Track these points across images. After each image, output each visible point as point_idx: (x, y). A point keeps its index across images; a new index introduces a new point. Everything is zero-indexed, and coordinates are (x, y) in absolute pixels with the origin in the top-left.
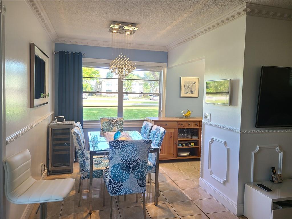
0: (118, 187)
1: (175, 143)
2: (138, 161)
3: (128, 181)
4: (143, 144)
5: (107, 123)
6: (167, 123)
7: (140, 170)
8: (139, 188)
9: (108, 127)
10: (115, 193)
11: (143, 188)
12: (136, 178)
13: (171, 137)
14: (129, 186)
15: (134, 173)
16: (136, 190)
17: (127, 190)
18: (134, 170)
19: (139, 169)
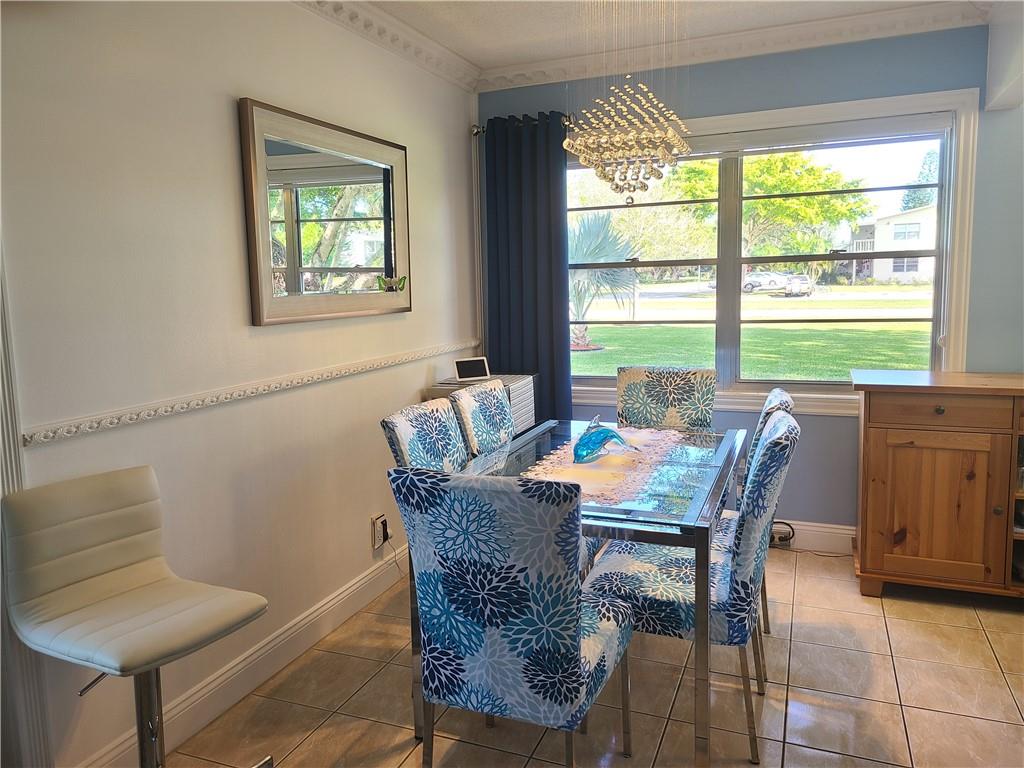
0: (447, 673)
1: (997, 512)
2: (512, 575)
3: (482, 656)
4: (521, 501)
5: (643, 390)
6: (945, 403)
7: (530, 623)
8: (536, 699)
9: (645, 404)
10: (437, 691)
11: (557, 707)
12: (519, 655)
13: (971, 476)
14: (490, 681)
15: (502, 627)
16: (525, 707)
17: (484, 698)
18: (504, 616)
19: (525, 614)
